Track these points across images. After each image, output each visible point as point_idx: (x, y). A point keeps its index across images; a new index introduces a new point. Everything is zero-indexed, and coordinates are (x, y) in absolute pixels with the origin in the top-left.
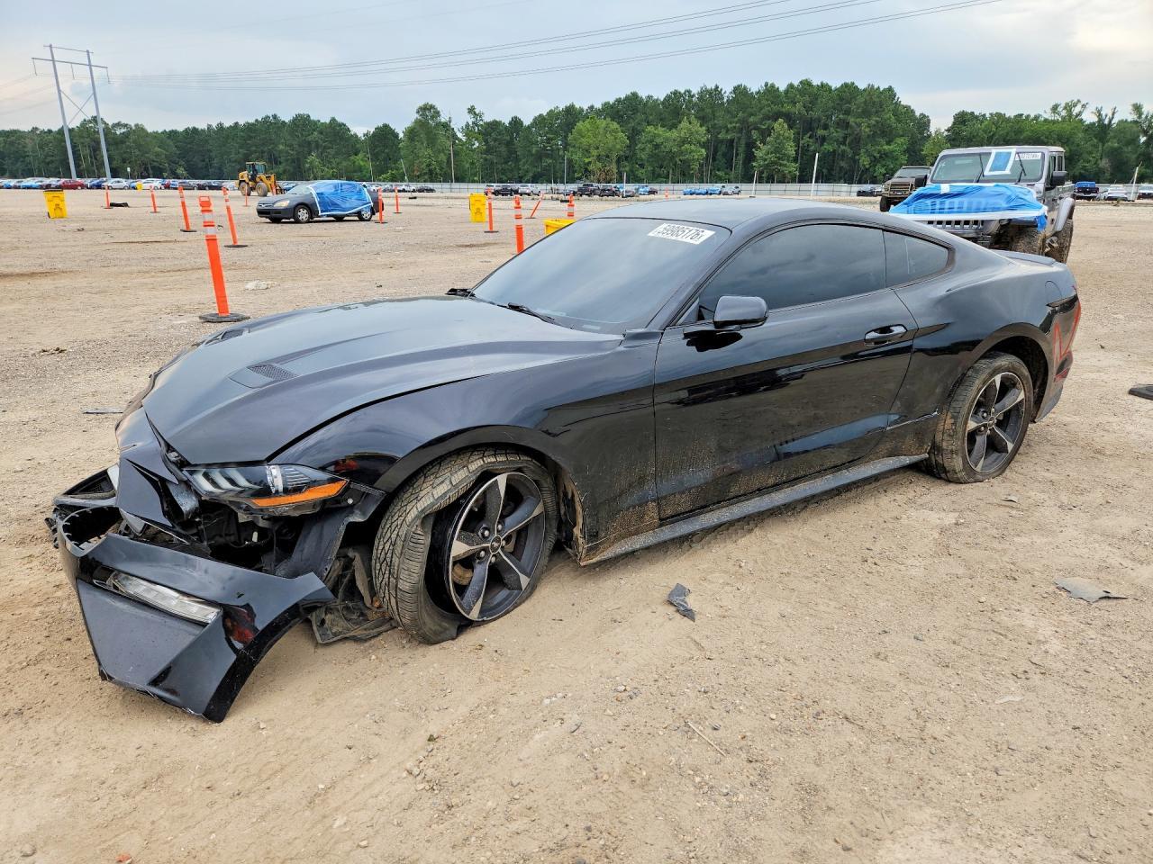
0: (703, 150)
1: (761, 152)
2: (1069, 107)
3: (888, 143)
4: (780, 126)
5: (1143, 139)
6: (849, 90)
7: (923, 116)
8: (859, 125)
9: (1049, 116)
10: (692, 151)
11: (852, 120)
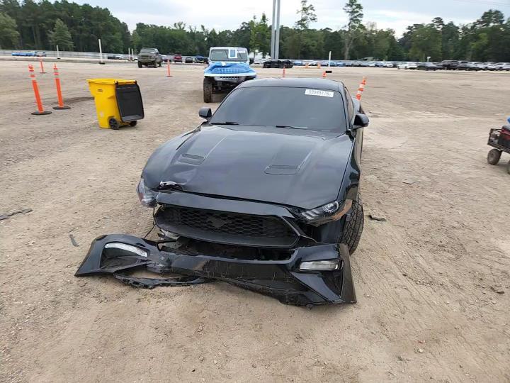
0: (17, 32)
1: (52, 35)
2: (179, 25)
3: (113, 34)
4: (58, 22)
5: (206, 39)
6: (87, 8)
7: (124, 23)
8: (97, 24)
9: (173, 27)
10: (11, 32)
11: (93, 22)
